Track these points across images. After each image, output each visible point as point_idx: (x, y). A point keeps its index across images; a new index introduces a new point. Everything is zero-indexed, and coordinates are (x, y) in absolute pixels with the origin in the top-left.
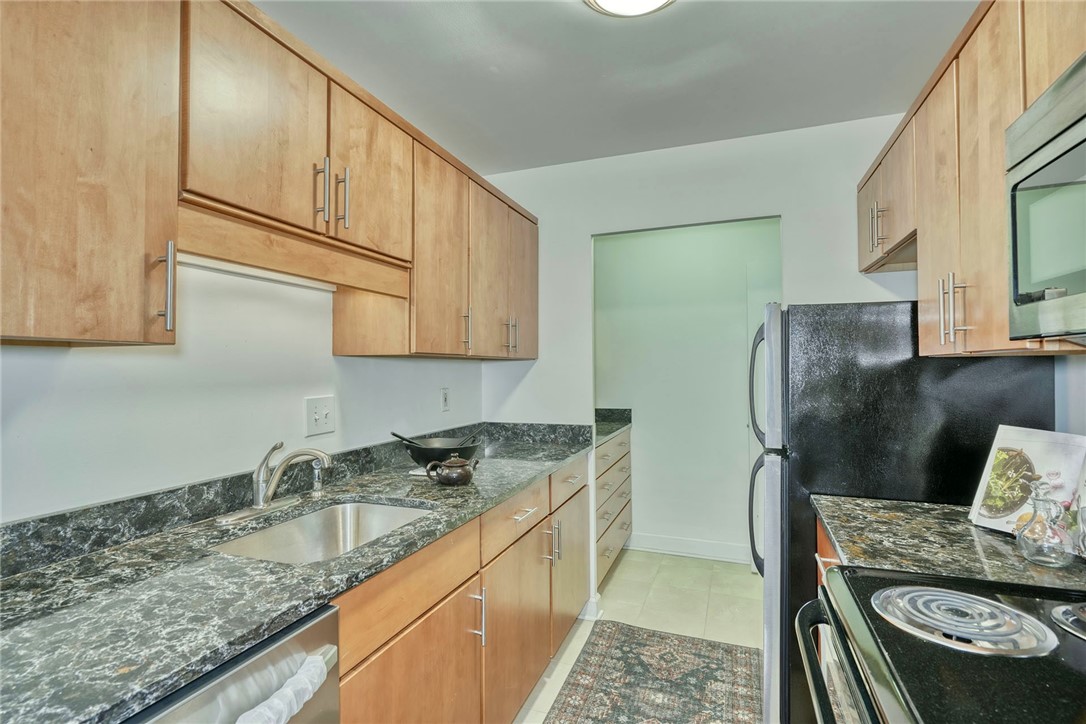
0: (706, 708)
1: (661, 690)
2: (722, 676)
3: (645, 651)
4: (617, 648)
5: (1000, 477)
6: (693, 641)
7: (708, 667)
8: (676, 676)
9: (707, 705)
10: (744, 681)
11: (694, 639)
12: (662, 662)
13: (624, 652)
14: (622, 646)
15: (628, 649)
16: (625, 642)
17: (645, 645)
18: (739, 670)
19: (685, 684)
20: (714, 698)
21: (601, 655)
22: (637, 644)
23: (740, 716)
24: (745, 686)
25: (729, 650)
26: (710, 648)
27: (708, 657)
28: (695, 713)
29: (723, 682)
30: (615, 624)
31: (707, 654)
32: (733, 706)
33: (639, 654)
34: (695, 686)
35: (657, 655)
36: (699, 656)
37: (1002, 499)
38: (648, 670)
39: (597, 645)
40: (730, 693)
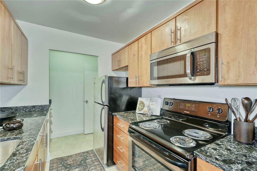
0: (88, 166)
1: (76, 168)
2: (88, 158)
3: (68, 161)
4: (60, 164)
5: (140, 105)
6: (79, 154)
7: (85, 158)
8: (78, 163)
9: (88, 165)
10: (93, 157)
11: (79, 153)
12: (74, 162)
13: (62, 164)
14: (61, 163)
15: (63, 163)
16: (61, 162)
17: (67, 160)
18: (91, 155)
19: (81, 163)
20: (89, 163)
21: (56, 168)
22: (65, 161)
23: (96, 164)
24: (94, 158)
25: (87, 152)
26: (83, 154)
27: (84, 156)
28: (86, 168)
29: (89, 159)
30: (56, 159)
31: (83, 155)
32: (93, 163)
33: (67, 163)
34: (84, 163)
35: (72, 161)
36: (82, 156)
37: (141, 108)
38: (71, 165)
39: (53, 166)
40: (92, 160)
